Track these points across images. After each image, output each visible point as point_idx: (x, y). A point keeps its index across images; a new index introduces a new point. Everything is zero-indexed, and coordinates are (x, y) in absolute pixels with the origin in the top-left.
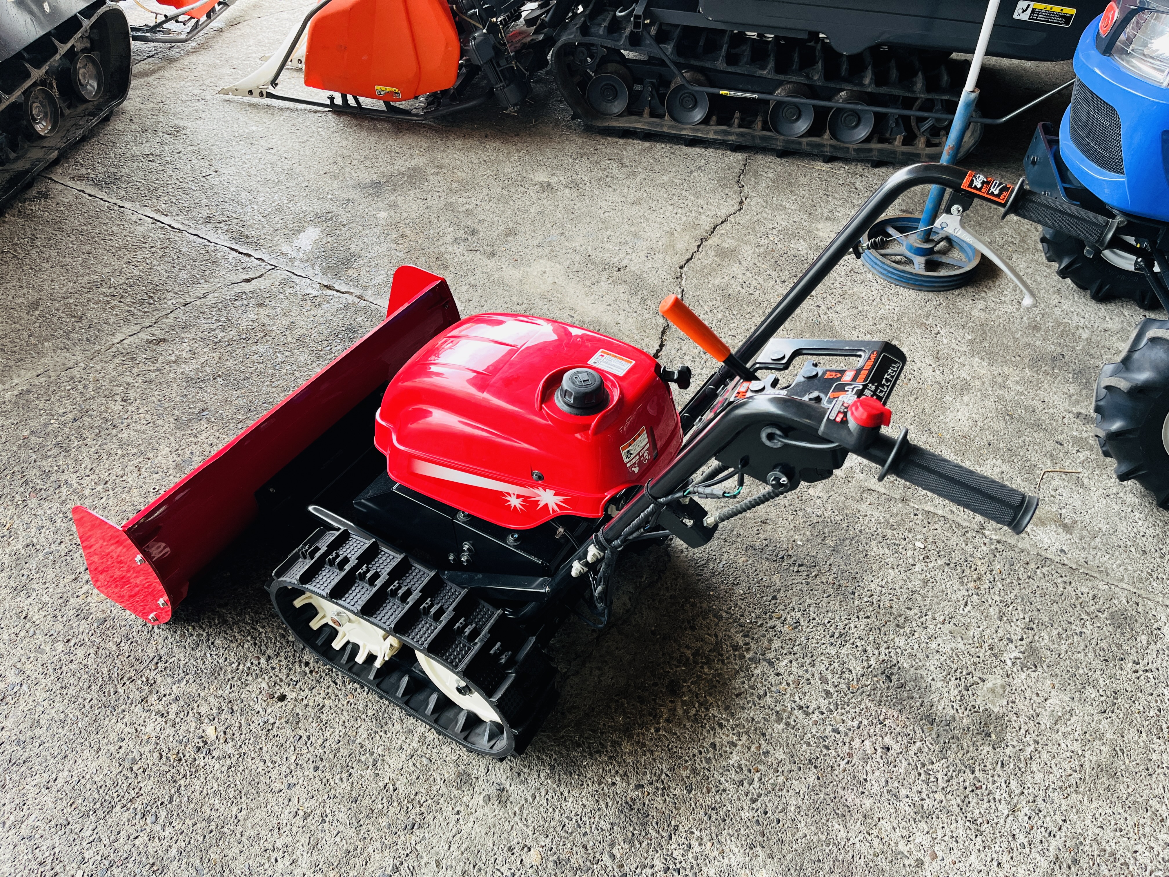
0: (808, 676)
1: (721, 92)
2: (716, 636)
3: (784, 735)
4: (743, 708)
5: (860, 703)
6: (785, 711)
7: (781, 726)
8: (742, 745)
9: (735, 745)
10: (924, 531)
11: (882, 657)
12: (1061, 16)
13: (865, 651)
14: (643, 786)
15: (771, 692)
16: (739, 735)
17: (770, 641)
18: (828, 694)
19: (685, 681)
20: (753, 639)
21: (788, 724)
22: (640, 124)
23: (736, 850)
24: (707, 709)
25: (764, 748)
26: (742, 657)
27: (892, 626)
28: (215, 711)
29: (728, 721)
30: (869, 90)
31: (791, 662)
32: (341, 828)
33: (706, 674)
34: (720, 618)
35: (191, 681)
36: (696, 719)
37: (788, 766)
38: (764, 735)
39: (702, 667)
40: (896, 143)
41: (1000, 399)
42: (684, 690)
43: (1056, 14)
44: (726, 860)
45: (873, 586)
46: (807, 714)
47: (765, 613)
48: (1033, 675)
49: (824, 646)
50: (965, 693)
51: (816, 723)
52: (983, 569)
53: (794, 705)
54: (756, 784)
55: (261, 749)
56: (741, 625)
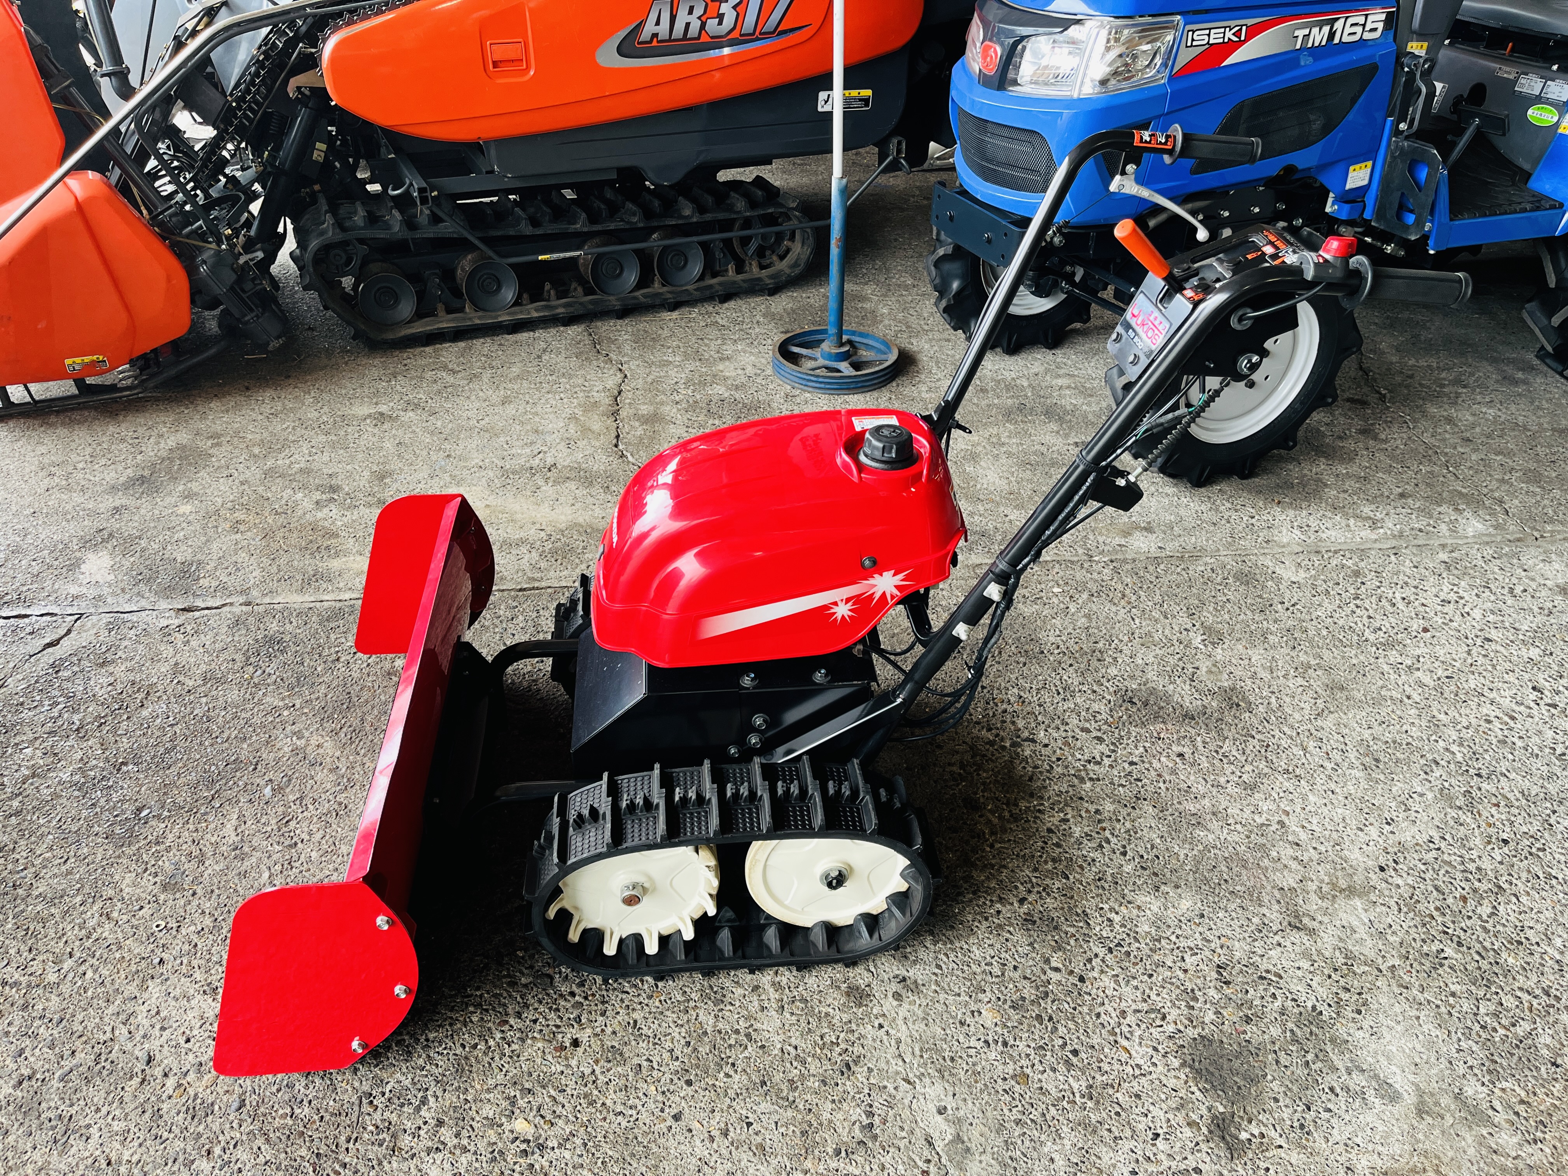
0: (1070, 734)
1: (540, 258)
2: (965, 743)
3: (1098, 789)
4: (1045, 787)
5: (1129, 732)
6: (1079, 771)
7: (1089, 784)
8: (1073, 817)
9: (1068, 820)
10: (1050, 577)
11: (1111, 689)
12: (860, 100)
13: (1095, 692)
14: (1025, 899)
15: (1053, 762)
16: (1061, 810)
17: (1013, 723)
18: (1099, 739)
19: (976, 793)
20: (997, 729)
21: (1091, 779)
22: (445, 322)
23: (1148, 899)
24: (1017, 805)
25: (1092, 808)
26: (1003, 748)
27: (1095, 663)
28: (505, 1104)
29: (1042, 805)
30: (695, 220)
31: (1046, 731)
32: (775, 1117)
33: (987, 778)
35: (439, 1093)
36: (1015, 818)
37: (1124, 812)
38: (1081, 798)
39: (978, 775)
40: (730, 273)
41: (1009, 455)
42: (982, 800)
43: (854, 98)
44: (1148, 912)
45: (1052, 639)
46: (1099, 763)
47: (988, 703)
48: (1225, 646)
49: (1060, 704)
50: (1194, 684)
51: (1111, 766)
52: (1120, 587)
53: (1082, 763)
54: (1114, 840)
55: (603, 1104)
56: (978, 723)
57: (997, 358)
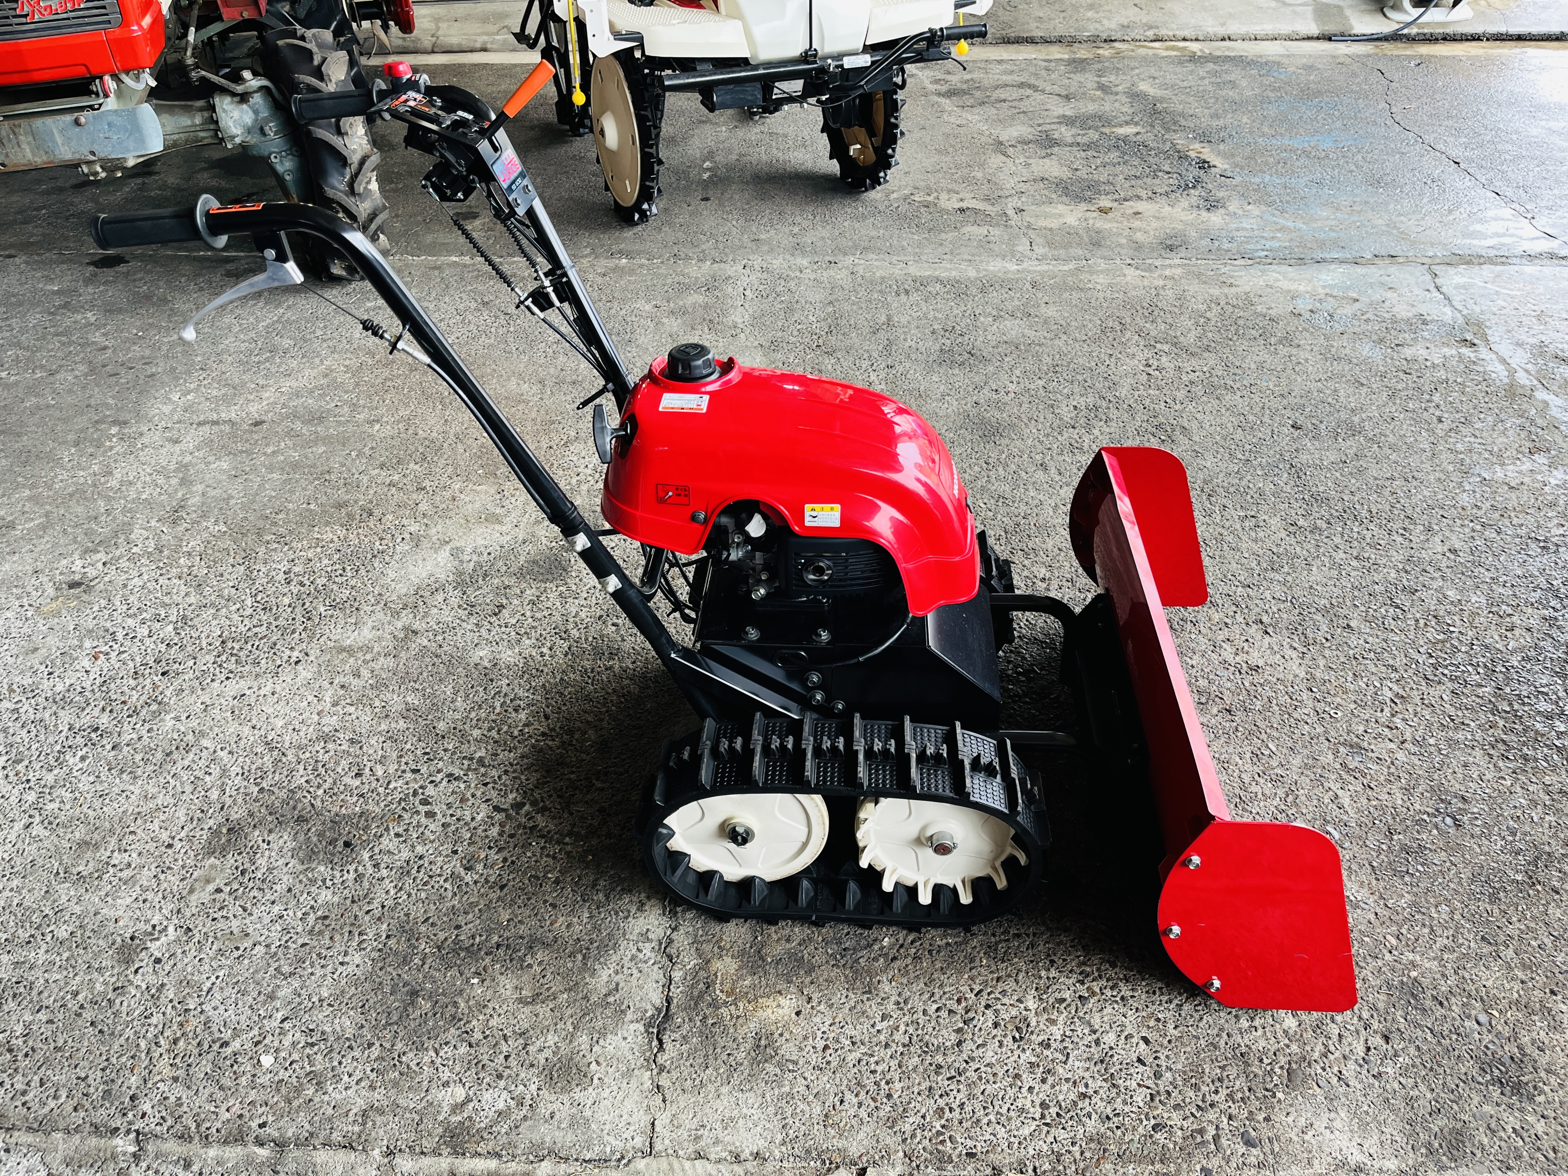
0: (450, 812)
2: (571, 814)
4: (522, 757)
5: (387, 806)
6: (476, 769)
7: (477, 755)
8: (517, 727)
9: (524, 725)
10: (252, 1097)
11: (352, 867)
13: (376, 866)
15: (495, 782)
16: (523, 734)
17: (501, 834)
18: (425, 802)
20: (525, 827)
21: (471, 759)
24: (562, 742)
25: (494, 733)
26: (534, 803)
27: (335, 913)
29: (537, 741)
31: (473, 819)
33: (572, 773)
34: (570, 834)
36: (570, 732)
38: (496, 742)
39: (579, 777)
42: (592, 750)
46: (449, 776)
47: (513, 862)
49: (430, 852)
50: (247, 866)
52: (163, 1063)
53: (465, 778)
54: (498, 704)
56: (542, 836)
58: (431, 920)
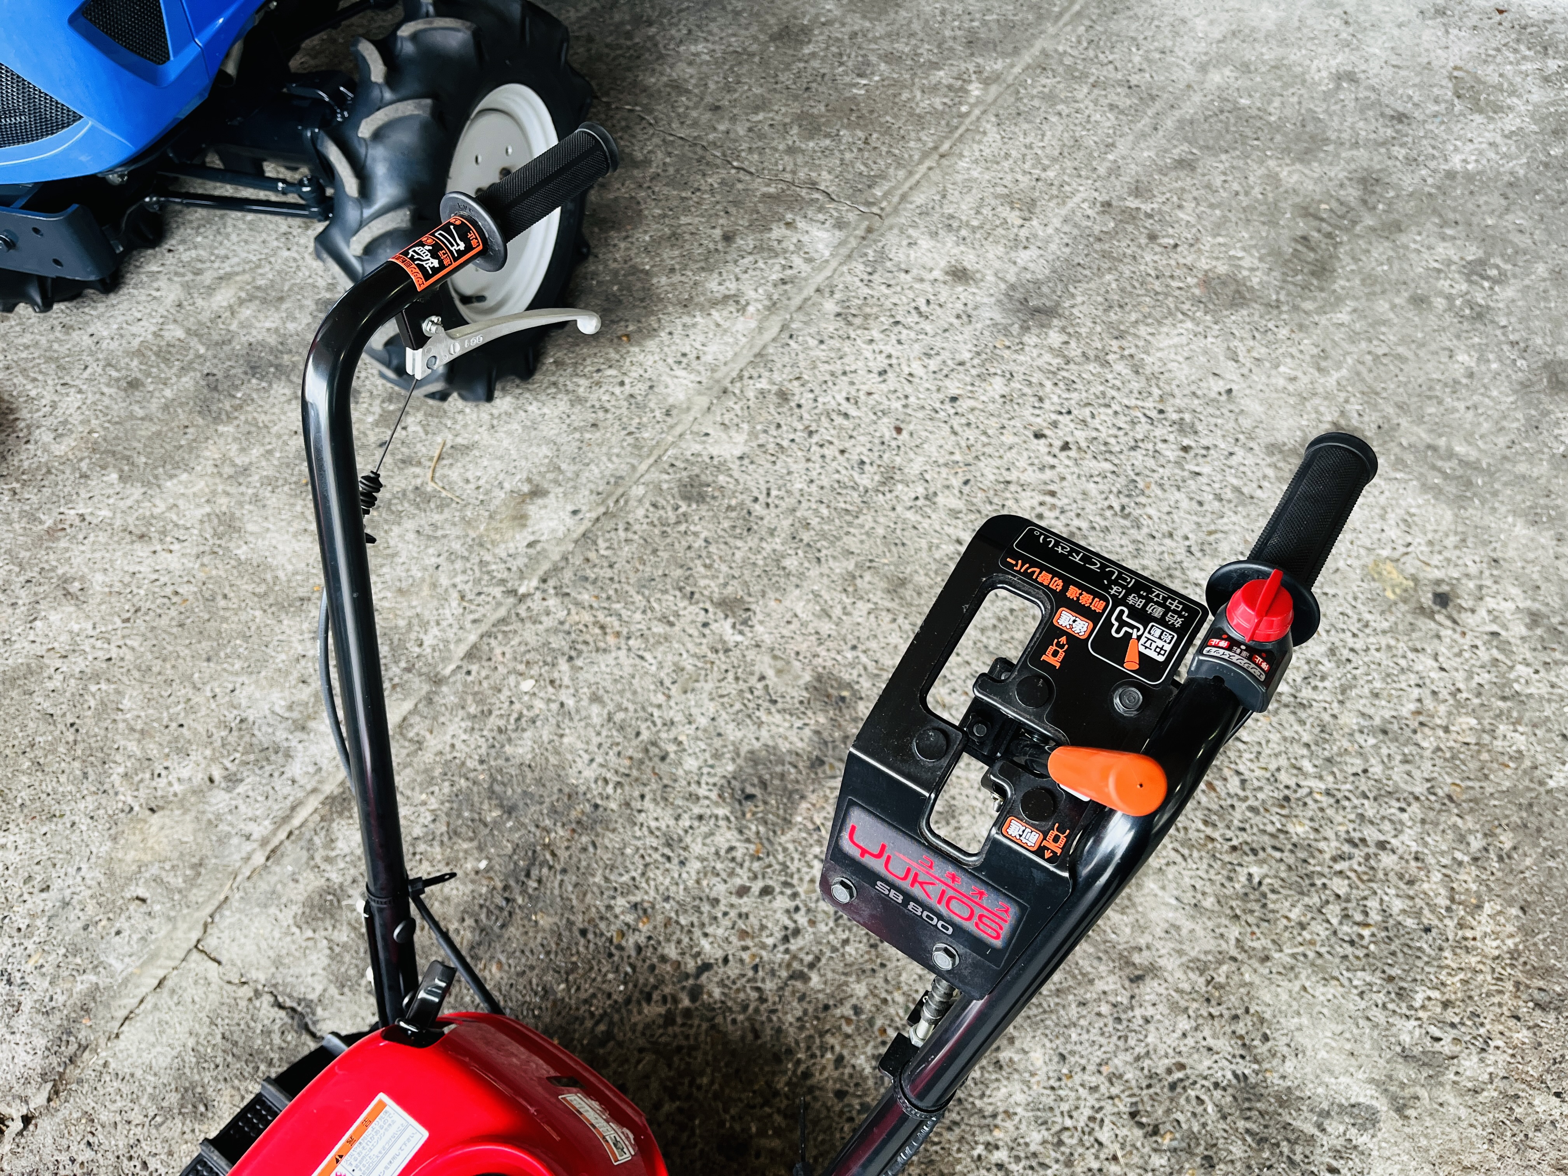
0: (733, 914)
2: (641, 1050)
3: (830, 975)
4: (779, 1031)
5: (785, 850)
6: (789, 965)
7: (815, 977)
8: (843, 1046)
9: (842, 1057)
10: (502, 670)
11: (714, 795)
13: (700, 818)
15: (754, 980)
16: (824, 1048)
17: (663, 959)
18: (766, 891)
19: (722, 1124)
20: (655, 987)
21: (811, 966)
23: (1003, 1090)
24: (776, 1093)
25: (849, 1012)
26: (687, 1013)
27: (663, 768)
29: (799, 1062)
31: (706, 935)
33: (712, 1082)
34: (609, 1035)
36: (792, 1116)
37: (879, 981)
38: (826, 1007)
39: (699, 1088)
41: (270, 482)
42: (737, 1127)
44: (1019, 1110)
45: (588, 774)
46: (797, 932)
47: (611, 955)
48: (760, 616)
49: (685, 876)
50: (780, 706)
51: (812, 923)
52: (587, 617)
53: (781, 948)
56: (628, 1001)
57: (101, 307)
58: (591, 849)
